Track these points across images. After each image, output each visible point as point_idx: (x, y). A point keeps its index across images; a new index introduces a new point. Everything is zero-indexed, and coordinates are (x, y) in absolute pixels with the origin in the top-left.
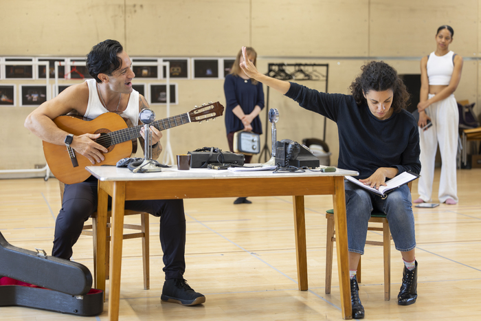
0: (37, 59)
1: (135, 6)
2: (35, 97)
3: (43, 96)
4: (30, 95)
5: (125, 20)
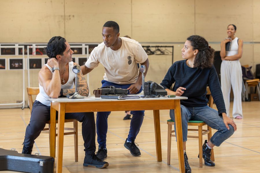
0: (18, 44)
1: (70, 16)
2: (17, 65)
3: (21, 64)
4: (14, 64)
5: (65, 24)
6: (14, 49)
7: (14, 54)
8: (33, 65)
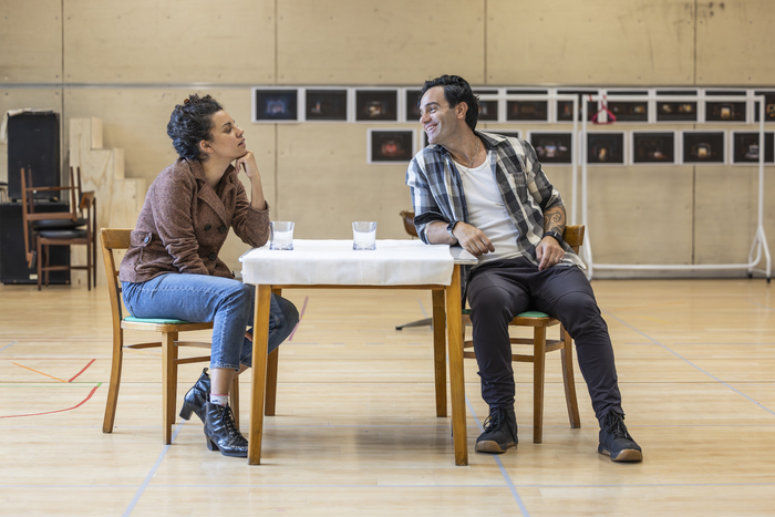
0: (555, 90)
1: (711, 5)
2: (551, 150)
3: (563, 149)
4: (544, 148)
5: (695, 29)
6: (544, 104)
7: (544, 117)
8: (599, 153)
